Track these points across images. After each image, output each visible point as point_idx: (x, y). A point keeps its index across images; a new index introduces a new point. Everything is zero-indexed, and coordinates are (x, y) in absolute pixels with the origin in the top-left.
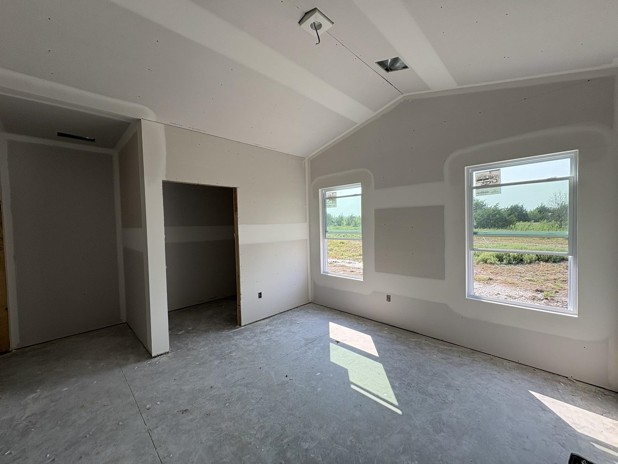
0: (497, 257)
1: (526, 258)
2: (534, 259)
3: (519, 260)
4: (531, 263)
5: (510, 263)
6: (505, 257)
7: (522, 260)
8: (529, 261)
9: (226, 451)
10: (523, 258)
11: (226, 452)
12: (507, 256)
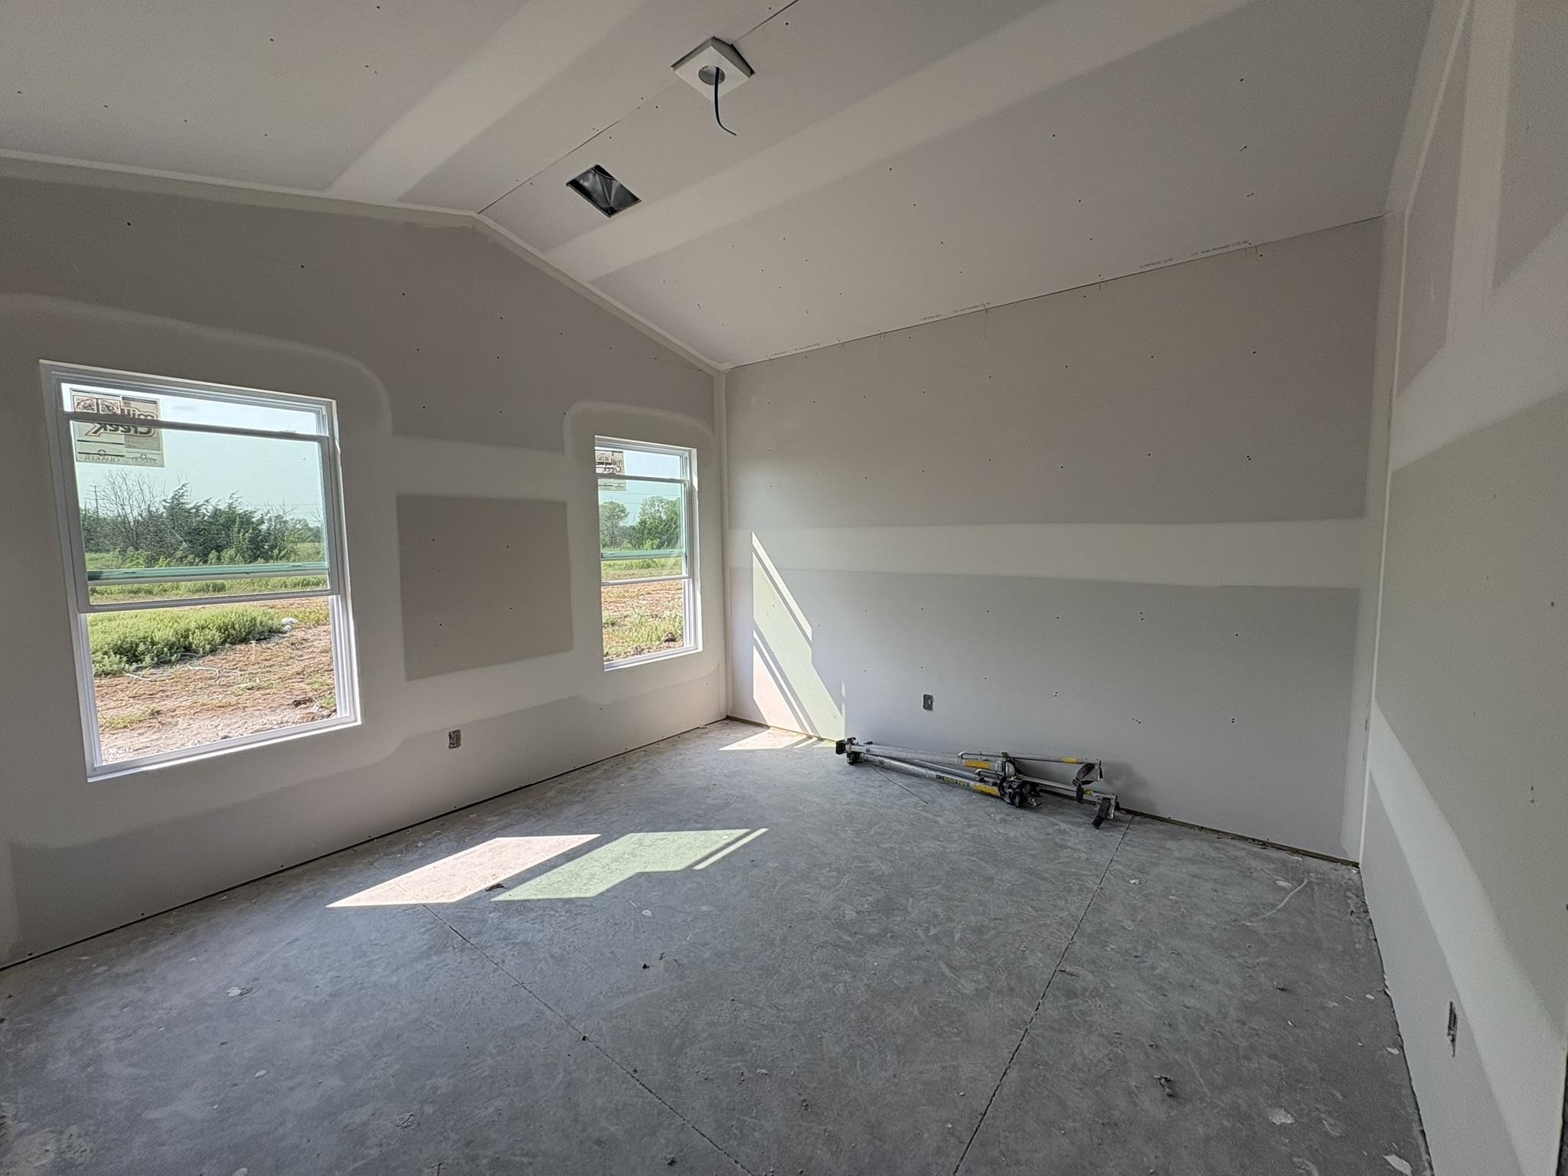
0: (119, 650)
1: (197, 640)
2: (218, 641)
3: (183, 650)
4: (213, 651)
5: (161, 662)
6: (142, 647)
7: (188, 649)
8: (208, 647)
9: (897, 1018)
10: (190, 644)
11: (901, 1018)
12: (148, 643)
